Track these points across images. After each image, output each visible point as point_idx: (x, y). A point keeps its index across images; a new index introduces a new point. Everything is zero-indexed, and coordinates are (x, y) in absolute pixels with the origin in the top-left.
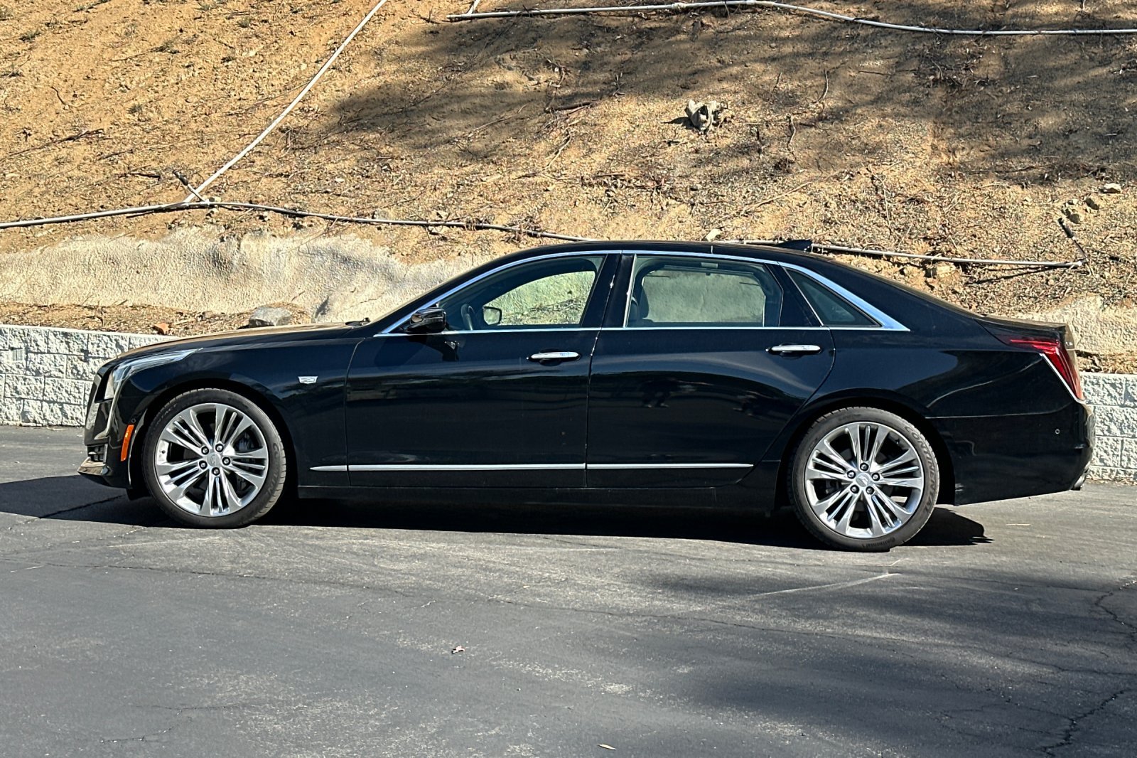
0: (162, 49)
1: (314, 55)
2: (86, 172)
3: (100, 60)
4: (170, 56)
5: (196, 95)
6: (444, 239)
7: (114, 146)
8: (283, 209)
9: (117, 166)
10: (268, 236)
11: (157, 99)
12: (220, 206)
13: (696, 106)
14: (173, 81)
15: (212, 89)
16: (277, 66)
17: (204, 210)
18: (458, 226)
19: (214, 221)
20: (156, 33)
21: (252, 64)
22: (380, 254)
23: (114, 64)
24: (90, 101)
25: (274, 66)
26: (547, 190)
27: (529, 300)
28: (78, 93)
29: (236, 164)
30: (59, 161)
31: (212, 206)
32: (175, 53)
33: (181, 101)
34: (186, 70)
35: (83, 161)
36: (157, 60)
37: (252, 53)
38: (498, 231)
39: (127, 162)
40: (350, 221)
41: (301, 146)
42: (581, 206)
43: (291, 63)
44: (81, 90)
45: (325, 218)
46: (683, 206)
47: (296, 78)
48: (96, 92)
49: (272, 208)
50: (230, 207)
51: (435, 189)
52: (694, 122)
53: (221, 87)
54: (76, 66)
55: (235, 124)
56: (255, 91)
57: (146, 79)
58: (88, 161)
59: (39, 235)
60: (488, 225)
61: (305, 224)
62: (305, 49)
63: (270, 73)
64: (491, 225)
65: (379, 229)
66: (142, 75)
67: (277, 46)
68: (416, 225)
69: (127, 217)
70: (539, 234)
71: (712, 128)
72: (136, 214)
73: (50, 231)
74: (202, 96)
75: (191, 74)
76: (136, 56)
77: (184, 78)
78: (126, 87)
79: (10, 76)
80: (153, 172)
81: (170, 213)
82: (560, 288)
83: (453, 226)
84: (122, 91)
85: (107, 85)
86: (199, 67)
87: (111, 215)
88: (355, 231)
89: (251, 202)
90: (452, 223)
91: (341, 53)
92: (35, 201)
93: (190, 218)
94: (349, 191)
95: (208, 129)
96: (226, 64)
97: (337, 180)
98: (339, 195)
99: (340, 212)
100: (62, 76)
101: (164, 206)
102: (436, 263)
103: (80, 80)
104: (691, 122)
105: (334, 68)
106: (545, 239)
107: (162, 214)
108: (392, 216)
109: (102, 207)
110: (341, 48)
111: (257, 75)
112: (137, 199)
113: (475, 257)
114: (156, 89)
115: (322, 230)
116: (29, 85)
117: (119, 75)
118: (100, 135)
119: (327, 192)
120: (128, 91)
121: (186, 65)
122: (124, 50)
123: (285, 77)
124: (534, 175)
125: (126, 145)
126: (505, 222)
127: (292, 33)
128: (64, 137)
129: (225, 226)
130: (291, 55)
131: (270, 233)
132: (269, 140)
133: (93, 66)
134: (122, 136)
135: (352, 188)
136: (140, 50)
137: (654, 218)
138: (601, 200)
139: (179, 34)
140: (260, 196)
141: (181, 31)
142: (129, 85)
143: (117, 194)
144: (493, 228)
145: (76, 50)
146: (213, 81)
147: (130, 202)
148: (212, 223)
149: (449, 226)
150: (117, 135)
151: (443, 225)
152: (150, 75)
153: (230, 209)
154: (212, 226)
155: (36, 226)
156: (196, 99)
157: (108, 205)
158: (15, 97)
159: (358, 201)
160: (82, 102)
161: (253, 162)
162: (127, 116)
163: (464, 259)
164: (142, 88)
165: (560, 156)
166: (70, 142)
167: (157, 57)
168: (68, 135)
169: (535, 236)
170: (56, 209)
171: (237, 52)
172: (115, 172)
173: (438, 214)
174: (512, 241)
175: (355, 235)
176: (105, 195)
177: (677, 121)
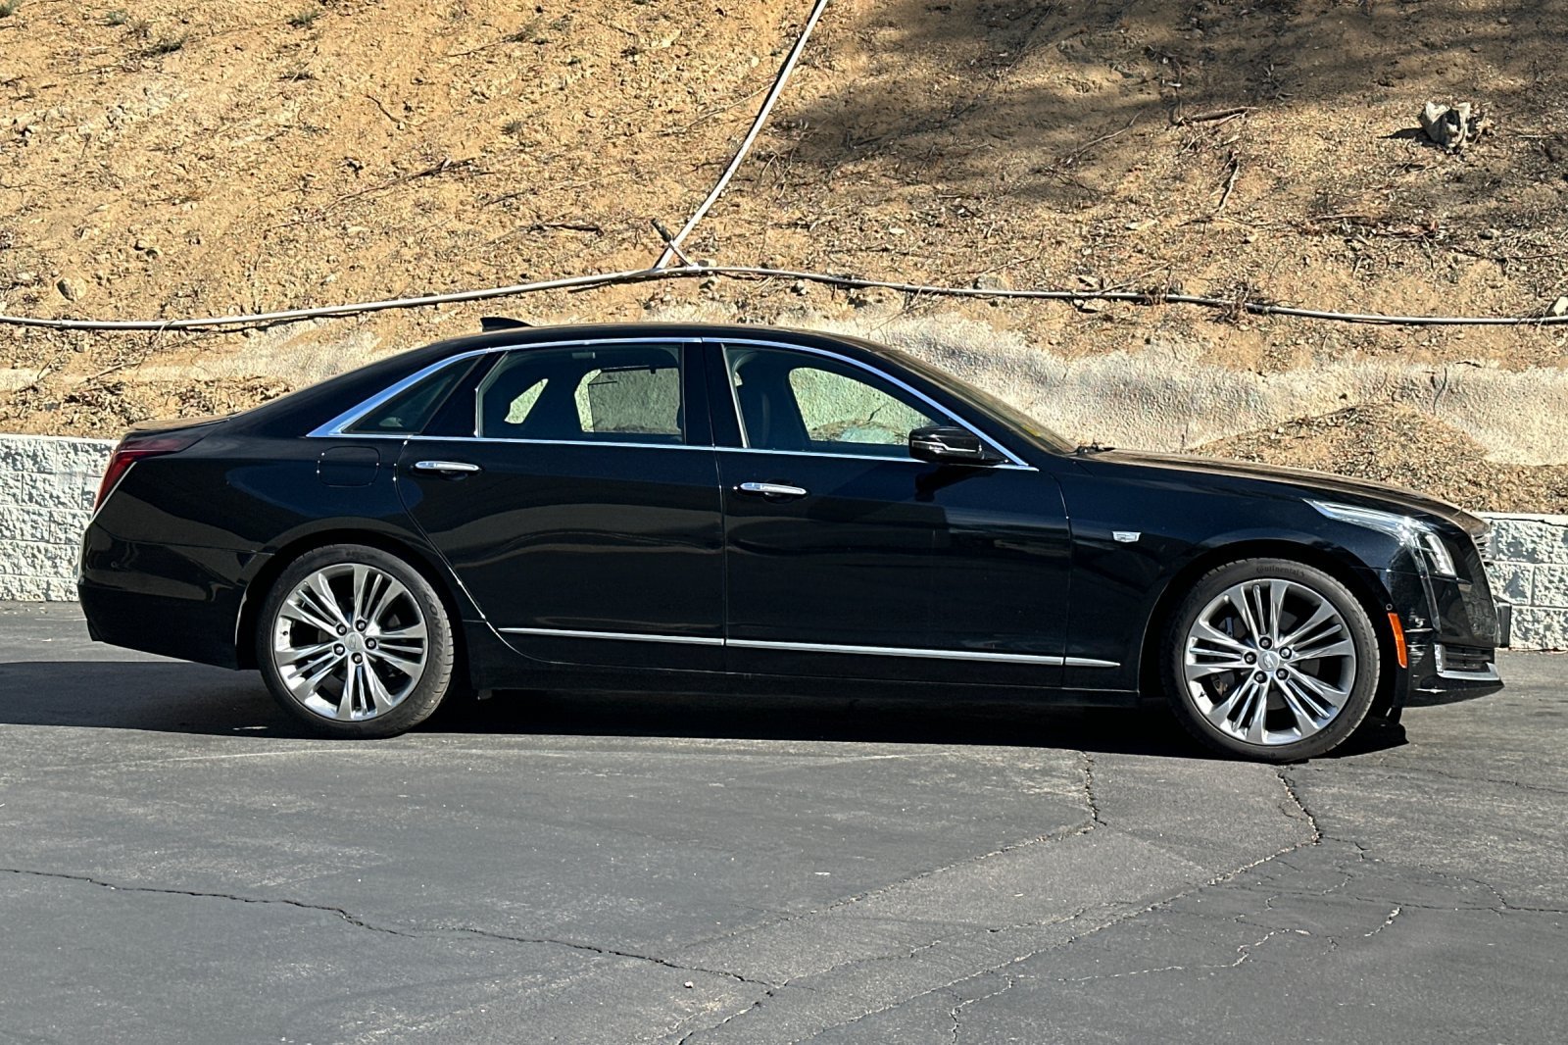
0: (520, 38)
1: (765, 45)
2: (472, 223)
3: (427, 56)
4: (535, 47)
5: (600, 106)
6: (1108, 318)
7: (502, 184)
8: (825, 277)
9: (519, 214)
10: (817, 318)
11: (539, 113)
12: (716, 273)
13: (1436, 112)
14: (554, 86)
15: (620, 96)
16: (714, 62)
17: (694, 279)
18: (1123, 298)
19: (717, 297)
20: (500, 13)
21: (672, 59)
22: (1012, 344)
23: (453, 61)
24: (434, 115)
25: (708, 60)
26: (1246, 242)
27: (1278, 410)
28: (413, 104)
29: (711, 208)
30: (424, 208)
31: (705, 273)
32: (542, 43)
33: (579, 116)
34: (569, 68)
35: (461, 207)
36: (517, 53)
37: (666, 43)
38: (1194, 305)
39: (533, 208)
40: (941, 294)
41: (802, 181)
42: (1314, 265)
43: (733, 56)
44: (416, 100)
45: (899, 289)
46: (1484, 263)
47: (747, 78)
48: (439, 106)
49: (807, 274)
50: (734, 274)
51: (1059, 243)
52: (1434, 135)
53: (633, 94)
54: (394, 64)
55: (679, 148)
56: (688, 100)
57: (510, 83)
58: (469, 207)
59: (437, 320)
60: (1174, 296)
61: (870, 299)
62: (750, 35)
63: (704, 71)
64: (1182, 297)
65: (994, 304)
66: (502, 78)
67: (704, 32)
68: (1053, 297)
69: (571, 292)
70: (1267, 308)
71: (1465, 144)
72: (582, 287)
73: (453, 313)
74: (610, 107)
75: (579, 75)
76: (482, 49)
77: (570, 81)
78: (483, 95)
79: (296, 80)
80: (581, 223)
81: (637, 284)
82: (1327, 391)
83: (1115, 299)
84: (479, 102)
85: (453, 91)
86: (590, 64)
87: (543, 289)
88: (957, 309)
89: (764, 266)
90: (1114, 294)
91: (808, 41)
92: (410, 269)
93: (676, 293)
94: (919, 247)
95: (639, 157)
96: (630, 59)
97: (893, 231)
98: (905, 254)
99: (920, 279)
100: (377, 79)
101: (626, 274)
102: (1113, 355)
103: (407, 87)
104: (1432, 135)
105: (804, 64)
106: (1277, 316)
107: (626, 285)
108: (1008, 285)
109: (524, 276)
110: (807, 34)
111: (686, 75)
112: (578, 264)
113: (1176, 347)
114: (532, 97)
115: (899, 308)
116: (331, 91)
117: (467, 76)
118: (472, 168)
119: (886, 250)
120: (487, 101)
121: (569, 61)
122: (461, 39)
123: (730, 77)
124: (1210, 219)
125: (519, 182)
126: (1202, 291)
127: (720, 11)
128: (414, 172)
129: (737, 303)
130: (731, 45)
131: (819, 313)
132: (746, 170)
133: (421, 64)
134: (508, 169)
135: (921, 243)
136: (486, 40)
137: (1443, 282)
138: (1345, 257)
139: (537, 15)
140: (778, 257)
141: (539, 10)
142: (485, 91)
143: (539, 256)
144: (1184, 301)
145: (387, 39)
146: (618, 85)
147: (567, 269)
148: (713, 299)
149: (1108, 299)
150: (498, 166)
151: (1098, 297)
152: (514, 76)
153: (734, 278)
154: (715, 304)
155: (427, 307)
156: (601, 113)
157: (533, 273)
158: (313, 111)
159: (938, 262)
160: (425, 118)
161: (738, 206)
162: (503, 138)
163: (1159, 349)
164: (507, 96)
165: (1233, 191)
166: (428, 178)
167: (517, 50)
168: (421, 169)
169: (1260, 312)
170: (448, 281)
171: (642, 41)
172: (518, 223)
173: (1082, 281)
174: (1226, 321)
175: (958, 314)
176: (520, 258)
177: (1403, 134)
